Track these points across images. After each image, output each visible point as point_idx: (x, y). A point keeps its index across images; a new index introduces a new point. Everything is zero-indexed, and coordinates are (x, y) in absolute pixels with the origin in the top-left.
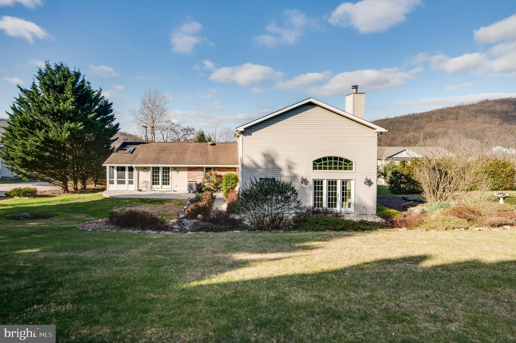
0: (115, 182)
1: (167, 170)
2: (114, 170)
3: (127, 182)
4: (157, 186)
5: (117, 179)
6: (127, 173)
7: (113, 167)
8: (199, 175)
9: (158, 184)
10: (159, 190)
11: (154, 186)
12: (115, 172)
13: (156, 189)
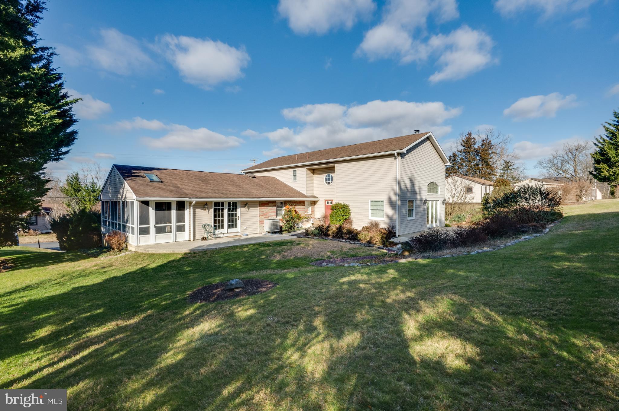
0: (152, 230)
1: (233, 206)
2: (150, 209)
3: (174, 228)
4: (221, 231)
5: (157, 225)
6: (174, 213)
7: (147, 203)
8: (272, 212)
9: (223, 227)
10: (225, 235)
11: (217, 231)
12: (152, 213)
13: (221, 236)
